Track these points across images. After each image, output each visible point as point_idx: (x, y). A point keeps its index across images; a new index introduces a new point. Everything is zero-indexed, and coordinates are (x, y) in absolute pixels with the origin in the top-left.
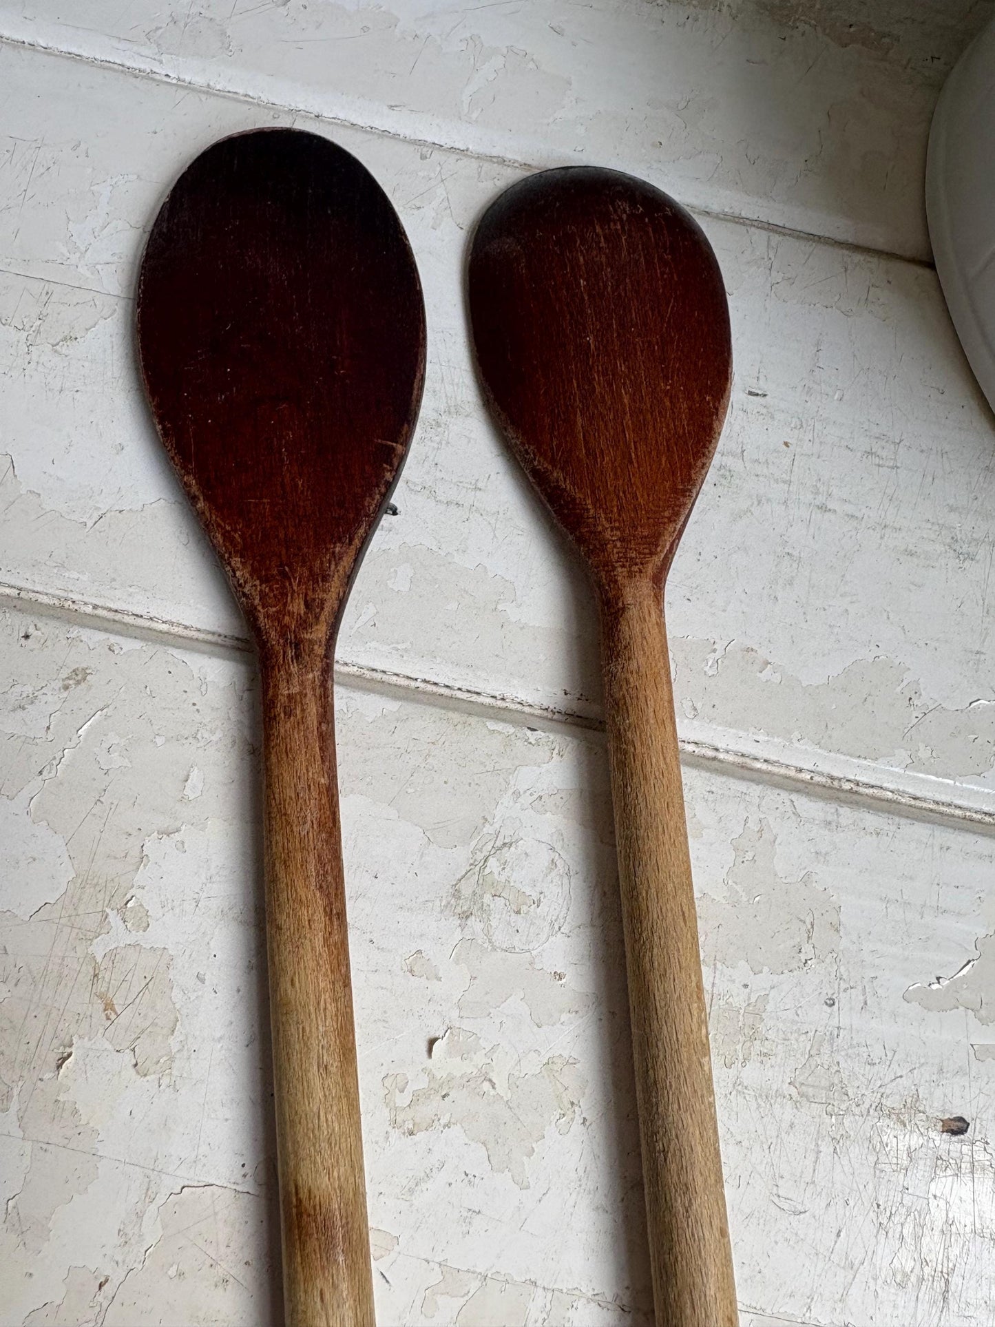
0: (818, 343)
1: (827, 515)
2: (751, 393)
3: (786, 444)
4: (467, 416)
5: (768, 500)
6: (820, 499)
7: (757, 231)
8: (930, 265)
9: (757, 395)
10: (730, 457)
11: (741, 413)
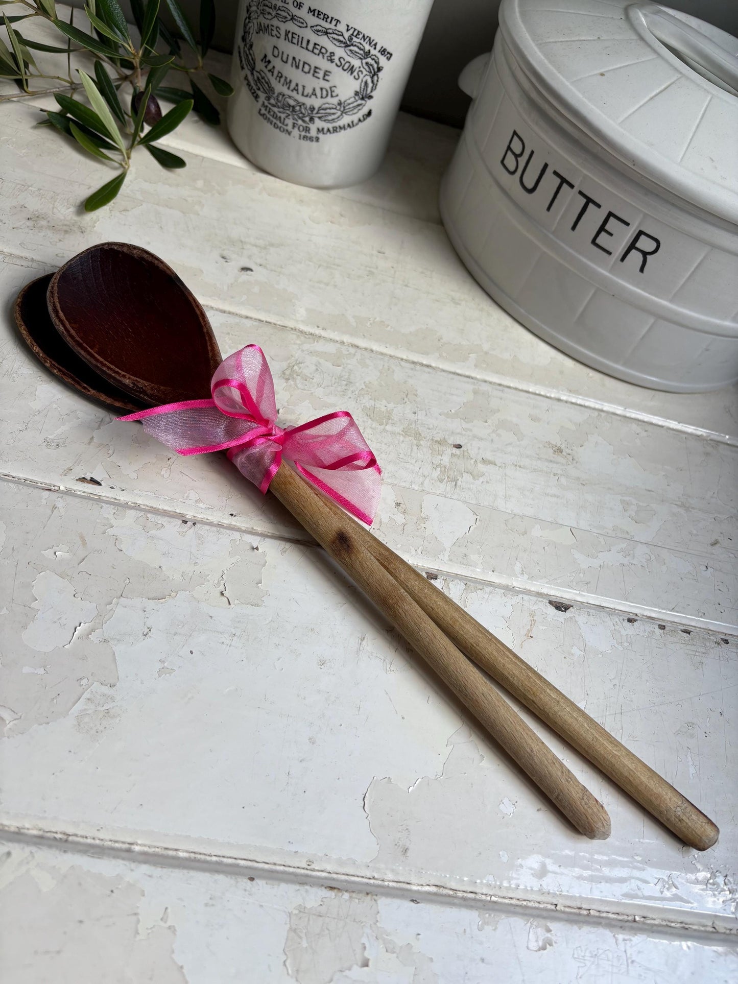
1: (408, 288)
2: (379, 252)
3: (392, 267)
4: (276, 247)
5: (387, 282)
6: (405, 283)
8: (442, 225)
9: (381, 253)
10: (373, 269)
11: (376, 257)
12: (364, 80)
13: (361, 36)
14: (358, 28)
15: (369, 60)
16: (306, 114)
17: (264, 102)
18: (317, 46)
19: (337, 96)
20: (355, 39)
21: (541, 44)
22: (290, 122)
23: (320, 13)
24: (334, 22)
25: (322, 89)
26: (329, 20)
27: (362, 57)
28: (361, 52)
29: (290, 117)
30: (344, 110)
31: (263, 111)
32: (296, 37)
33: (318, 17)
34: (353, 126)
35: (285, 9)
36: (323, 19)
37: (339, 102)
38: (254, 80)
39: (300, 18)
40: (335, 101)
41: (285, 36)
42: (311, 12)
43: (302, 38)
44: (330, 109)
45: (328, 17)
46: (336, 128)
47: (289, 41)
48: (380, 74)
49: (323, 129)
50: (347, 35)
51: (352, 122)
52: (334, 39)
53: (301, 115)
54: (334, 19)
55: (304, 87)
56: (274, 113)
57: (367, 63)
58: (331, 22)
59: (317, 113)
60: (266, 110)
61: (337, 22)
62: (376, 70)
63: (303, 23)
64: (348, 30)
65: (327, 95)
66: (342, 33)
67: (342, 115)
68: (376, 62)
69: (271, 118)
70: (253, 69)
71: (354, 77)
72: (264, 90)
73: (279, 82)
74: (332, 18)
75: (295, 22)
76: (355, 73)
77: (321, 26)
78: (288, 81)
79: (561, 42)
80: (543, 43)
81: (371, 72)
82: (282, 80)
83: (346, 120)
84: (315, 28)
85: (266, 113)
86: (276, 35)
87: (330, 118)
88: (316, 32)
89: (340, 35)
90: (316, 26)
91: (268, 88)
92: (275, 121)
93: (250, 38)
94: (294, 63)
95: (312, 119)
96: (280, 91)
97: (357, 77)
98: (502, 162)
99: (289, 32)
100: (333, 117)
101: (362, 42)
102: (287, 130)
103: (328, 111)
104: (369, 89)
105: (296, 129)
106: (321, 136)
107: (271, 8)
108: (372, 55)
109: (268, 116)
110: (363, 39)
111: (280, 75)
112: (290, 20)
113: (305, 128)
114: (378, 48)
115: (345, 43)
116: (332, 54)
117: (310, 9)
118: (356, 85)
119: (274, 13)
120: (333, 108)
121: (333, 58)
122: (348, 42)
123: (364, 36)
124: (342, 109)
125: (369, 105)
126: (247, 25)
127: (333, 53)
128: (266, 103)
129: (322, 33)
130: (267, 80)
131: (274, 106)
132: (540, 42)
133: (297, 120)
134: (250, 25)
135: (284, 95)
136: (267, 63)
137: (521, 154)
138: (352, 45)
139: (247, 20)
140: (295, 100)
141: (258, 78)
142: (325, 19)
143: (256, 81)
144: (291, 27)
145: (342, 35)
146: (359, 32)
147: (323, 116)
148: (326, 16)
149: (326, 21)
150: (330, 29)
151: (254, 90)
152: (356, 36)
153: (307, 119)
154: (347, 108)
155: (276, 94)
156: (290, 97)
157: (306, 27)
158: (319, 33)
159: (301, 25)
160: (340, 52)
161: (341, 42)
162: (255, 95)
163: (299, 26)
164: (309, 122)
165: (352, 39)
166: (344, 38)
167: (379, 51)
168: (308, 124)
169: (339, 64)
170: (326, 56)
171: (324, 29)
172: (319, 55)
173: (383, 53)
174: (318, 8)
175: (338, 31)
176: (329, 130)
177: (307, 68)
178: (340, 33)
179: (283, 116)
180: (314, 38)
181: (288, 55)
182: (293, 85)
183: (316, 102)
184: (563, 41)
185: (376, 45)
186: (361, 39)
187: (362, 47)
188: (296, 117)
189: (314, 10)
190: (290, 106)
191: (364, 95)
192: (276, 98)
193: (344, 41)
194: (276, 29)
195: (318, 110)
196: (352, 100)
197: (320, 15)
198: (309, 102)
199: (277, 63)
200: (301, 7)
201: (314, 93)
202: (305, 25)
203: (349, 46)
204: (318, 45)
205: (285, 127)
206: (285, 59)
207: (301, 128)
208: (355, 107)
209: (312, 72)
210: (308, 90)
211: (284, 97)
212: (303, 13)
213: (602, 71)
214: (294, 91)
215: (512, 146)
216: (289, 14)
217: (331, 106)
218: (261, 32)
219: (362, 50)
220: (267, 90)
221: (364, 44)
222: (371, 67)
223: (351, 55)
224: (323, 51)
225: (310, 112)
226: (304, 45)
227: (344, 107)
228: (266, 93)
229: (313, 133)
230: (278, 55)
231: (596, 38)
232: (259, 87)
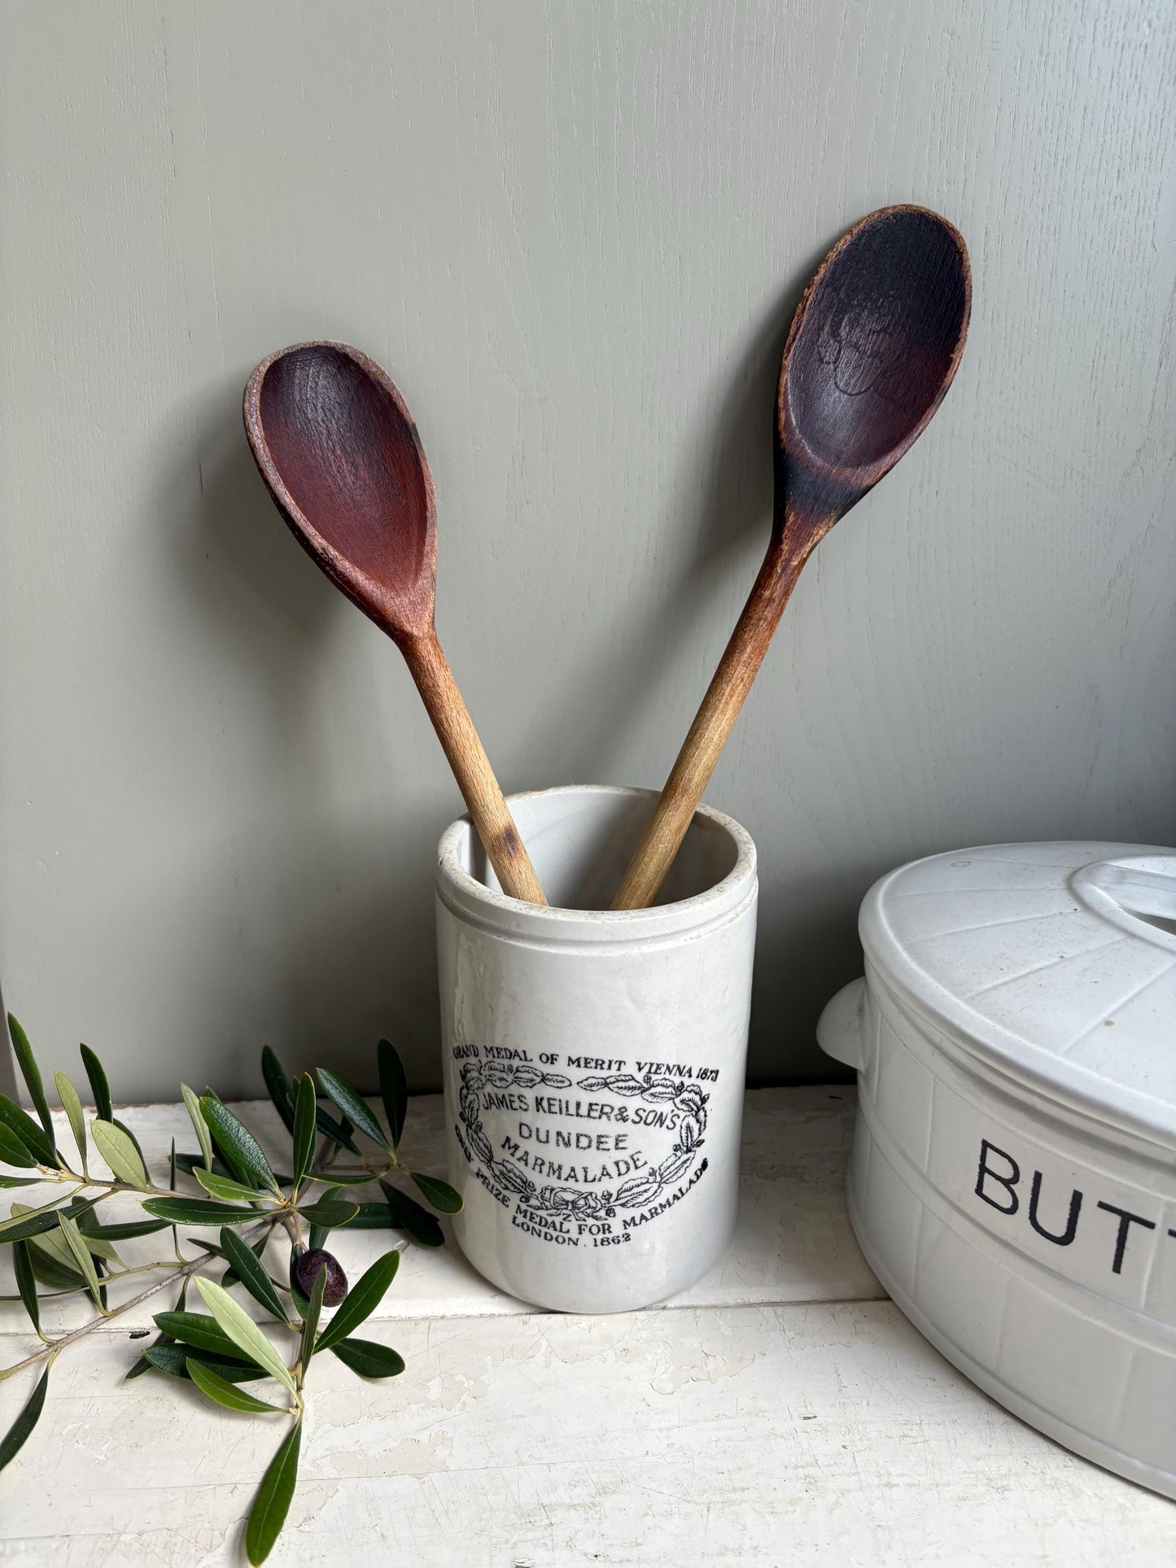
0: (836, 1371)
1: (894, 1489)
2: (805, 1418)
3: (844, 1447)
4: (613, 1493)
5: (849, 1491)
6: (884, 1480)
7: (766, 1308)
8: (889, 1299)
9: (810, 1418)
10: (809, 1468)
11: (803, 1434)
12: (684, 1125)
13: (663, 1069)
14: (656, 1061)
15: (685, 1095)
16: (599, 1206)
17: (519, 1207)
18: (594, 1107)
19: (646, 1163)
20: (654, 1077)
21: (973, 998)
22: (572, 1226)
23: (588, 1061)
24: (615, 1067)
25: (617, 1164)
26: (606, 1066)
27: (673, 1096)
28: (670, 1089)
29: (572, 1218)
30: (662, 1179)
31: (520, 1219)
32: (557, 1103)
33: (586, 1066)
34: (683, 1194)
35: (527, 1069)
36: (596, 1068)
37: (651, 1171)
38: (495, 1176)
39: (557, 1075)
40: (644, 1172)
41: (537, 1105)
42: (573, 1063)
43: (567, 1102)
44: (638, 1186)
45: (603, 1062)
46: (656, 1209)
47: (545, 1112)
48: (707, 1106)
49: (633, 1219)
50: (640, 1076)
51: (680, 1190)
52: (621, 1088)
53: (589, 1211)
54: (613, 1063)
55: (585, 1170)
56: (541, 1218)
57: (682, 1102)
58: (609, 1068)
59: (617, 1199)
60: (525, 1216)
61: (620, 1065)
62: (699, 1103)
63: (563, 1082)
64: (640, 1069)
65: (628, 1169)
66: (631, 1076)
67: (659, 1186)
68: (696, 1093)
69: (537, 1227)
70: (489, 1160)
71: (667, 1127)
72: (515, 1187)
73: (541, 1172)
74: (610, 1062)
75: (549, 1083)
76: (668, 1122)
77: (593, 1077)
78: (556, 1167)
79: (1004, 984)
80: (976, 995)
81: (693, 1109)
82: (545, 1169)
83: (669, 1191)
84: (586, 1083)
85: (527, 1221)
86: (520, 1107)
87: (641, 1199)
88: (589, 1088)
89: (630, 1080)
90: (587, 1079)
91: (521, 1184)
92: (544, 1230)
93: (474, 1116)
94: (561, 1139)
95: (610, 1212)
96: (545, 1185)
97: (671, 1125)
98: (979, 1190)
99: (542, 1099)
100: (646, 1195)
101: (667, 1076)
102: (570, 1239)
103: (635, 1190)
104: (695, 1133)
105: (586, 1233)
106: (631, 1230)
107: (503, 1071)
108: (688, 1086)
109: (531, 1224)
110: (667, 1072)
111: (539, 1162)
112: (540, 1082)
113: (601, 1227)
114: (695, 1073)
115: (639, 1088)
116: (623, 1110)
117: (570, 1059)
118: (673, 1137)
119: (510, 1078)
120: (642, 1184)
121: (625, 1114)
122: (645, 1085)
123: (668, 1068)
124: (658, 1179)
125: (700, 1153)
126: (466, 1097)
127: (624, 1107)
128: (524, 1207)
129: (599, 1087)
130: (518, 1173)
131: (539, 1208)
132: (969, 995)
133: (584, 1220)
134: (471, 1097)
135: (552, 1190)
136: (512, 1150)
137: (1016, 1178)
138: (653, 1086)
139: (465, 1091)
140: (574, 1192)
141: (502, 1173)
142: (599, 1067)
143: (498, 1177)
144: (547, 1092)
145: (633, 1079)
146: (658, 1065)
147: (628, 1201)
148: (600, 1062)
149: (602, 1068)
150: (612, 1077)
151: (497, 1190)
152: (656, 1073)
153: (602, 1213)
154: (665, 1174)
155: (539, 1191)
156: (564, 1190)
157: (570, 1085)
158: (593, 1088)
159: (560, 1085)
160: (634, 1103)
161: (633, 1088)
162: (501, 1197)
163: (558, 1087)
164: (607, 1217)
165: (650, 1078)
166: (636, 1081)
167: (698, 1077)
168: (606, 1219)
169: (637, 1119)
170: (612, 1116)
171: (600, 1081)
172: (600, 1117)
173: (704, 1076)
174: (583, 1055)
175: (625, 1076)
176: (643, 1217)
177: (584, 1142)
178: (627, 1078)
179: (558, 1220)
180: (586, 1098)
181: (548, 1132)
182: (565, 1172)
183: (612, 1185)
184: (1008, 982)
185: (690, 1071)
186: (665, 1073)
187: (669, 1083)
188: (580, 1215)
189: (578, 1060)
190: (567, 1203)
191: (689, 1145)
192: (539, 1196)
193: (638, 1085)
194: (519, 1098)
195: (618, 1195)
196: (673, 1158)
197: (589, 1063)
198: (598, 1189)
199: (531, 1146)
200: (554, 1061)
201: (605, 1173)
202: (567, 1083)
203: (649, 1089)
204: (597, 1104)
205: (566, 1236)
206: (543, 1137)
207: (595, 1230)
208: (678, 1169)
209: (594, 1144)
210: (594, 1172)
211: (554, 1192)
212: (560, 1068)
213: (1104, 1015)
214: (570, 1178)
215: (988, 1165)
216: (536, 1075)
217: (639, 1182)
218: (493, 1106)
219: (671, 1086)
220: (522, 1187)
221: (672, 1077)
222: (691, 1103)
223: (654, 1100)
224: (607, 1109)
225: (603, 1202)
226: (572, 1110)
227: (661, 1175)
228: (521, 1192)
229: (617, 1229)
230: (530, 1135)
231: (1057, 959)
232: (505, 1185)
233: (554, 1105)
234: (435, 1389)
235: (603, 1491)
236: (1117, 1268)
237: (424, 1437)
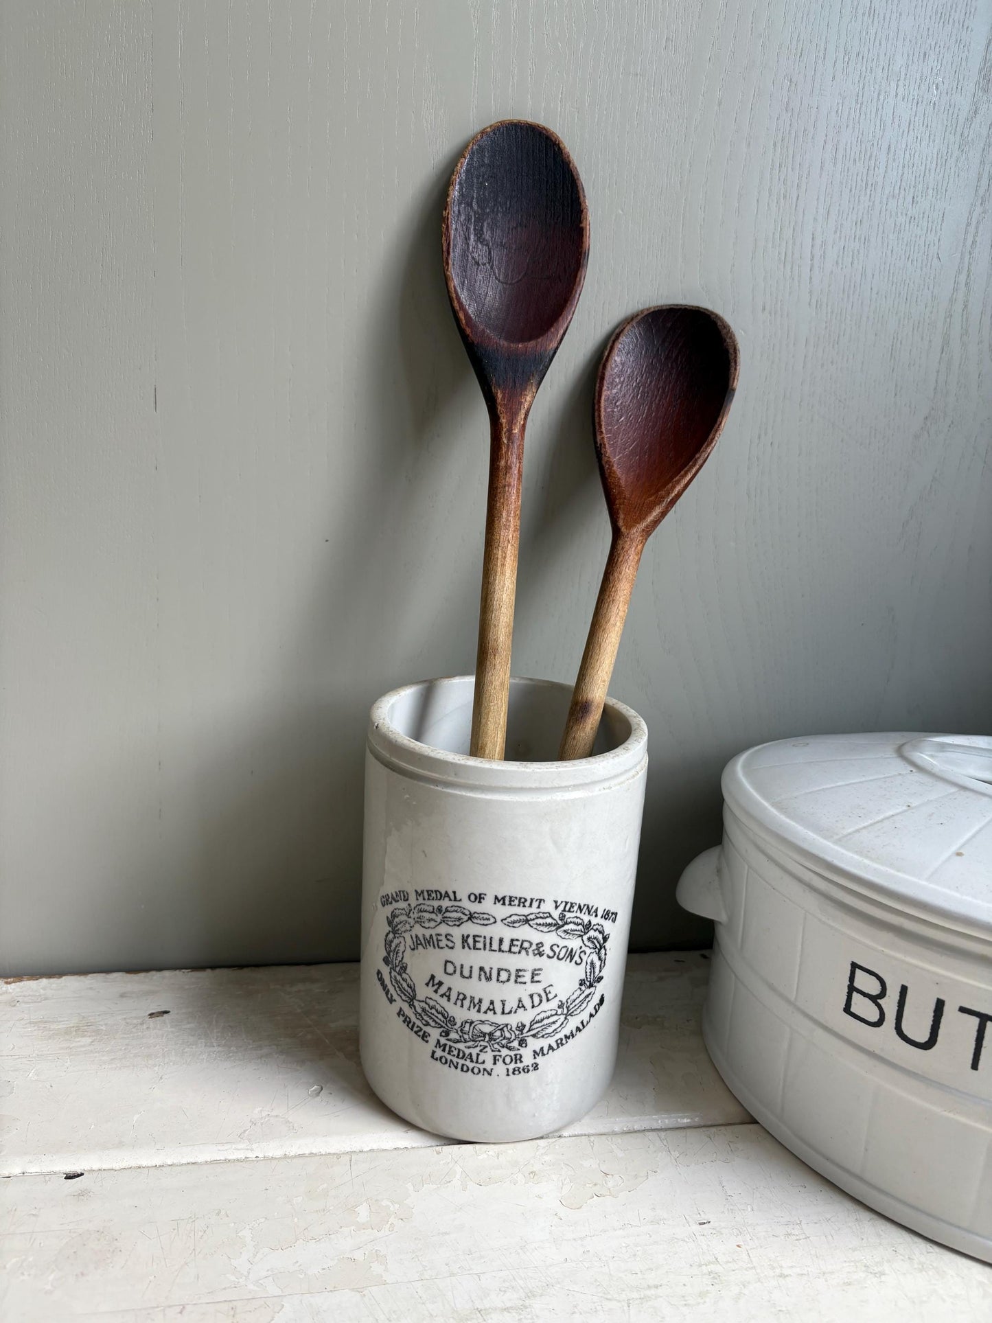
0: (721, 1184)
1: (788, 1279)
2: (700, 1224)
3: (738, 1246)
4: (541, 1296)
5: (749, 1283)
6: (778, 1271)
7: (650, 1133)
8: (755, 1121)
9: (705, 1223)
10: (712, 1265)
11: (702, 1237)
12: (589, 961)
13: (576, 908)
14: (570, 900)
15: (592, 933)
16: (513, 1037)
17: (438, 1041)
18: (515, 943)
19: (556, 996)
20: (568, 915)
21: (840, 840)
22: (487, 1057)
23: (513, 899)
24: (535, 904)
25: (531, 996)
26: (527, 904)
27: (583, 934)
28: (580, 927)
29: (488, 1049)
30: (568, 1011)
31: (439, 1053)
32: (482, 940)
33: (510, 904)
34: (584, 1027)
35: (456, 909)
36: (519, 905)
37: (560, 1004)
38: (416, 1013)
39: (484, 914)
40: (554, 1004)
41: (463, 942)
42: (499, 901)
43: (491, 938)
44: (548, 1017)
45: (526, 900)
46: (561, 1040)
47: (470, 948)
48: (607, 945)
49: (542, 1049)
50: (556, 914)
51: (582, 1023)
52: (540, 924)
53: (504, 1042)
54: (534, 901)
55: (503, 1002)
56: (459, 1050)
57: (589, 939)
58: (531, 905)
59: (529, 1030)
60: (444, 1050)
61: (540, 902)
62: (602, 942)
63: (488, 919)
64: (557, 907)
65: (541, 1001)
66: (549, 913)
67: (566, 1018)
68: (600, 932)
69: (455, 1060)
70: (411, 1000)
71: (576, 963)
72: (436, 1023)
73: (462, 1006)
74: (532, 900)
75: (475, 921)
76: (576, 958)
77: (516, 915)
78: (476, 1001)
79: (864, 828)
80: (843, 837)
81: (596, 947)
82: (467, 1003)
83: (574, 1022)
84: (509, 920)
85: (446, 1054)
86: (447, 946)
87: (550, 1030)
88: (511, 925)
89: (547, 917)
90: (510, 916)
91: (442, 1019)
92: (461, 1062)
93: (399, 959)
94: (483, 974)
95: (523, 1042)
96: (465, 1019)
97: (579, 961)
98: (847, 1009)
99: (468, 936)
100: (554, 1027)
101: (578, 914)
102: (485, 1070)
103: (546, 1022)
104: (597, 970)
105: (500, 1063)
106: (540, 1060)
107: (433, 912)
108: (594, 925)
109: (449, 1057)
110: (579, 911)
111: (461, 997)
112: (467, 921)
113: (514, 1057)
114: (600, 913)
115: (555, 925)
116: (540, 945)
117: (496, 898)
118: (580, 972)
119: (439, 918)
120: (552, 1015)
121: (541, 949)
122: (560, 923)
123: (580, 907)
124: (565, 1011)
125: (600, 988)
126: (392, 942)
127: (541, 943)
128: (443, 1041)
129: (520, 923)
130: (440, 1009)
131: (458, 1041)
132: (836, 837)
133: (499, 1051)
134: (396, 941)
135: (472, 1023)
136: (436, 987)
137: (883, 994)
138: (566, 923)
139: (391, 936)
140: (492, 1024)
141: (424, 1010)
142: (522, 905)
143: (420, 1015)
144: (470, 929)
145: (551, 916)
146: (572, 904)
147: (539, 1031)
148: (523, 900)
149: (524, 906)
150: (532, 914)
151: (418, 1027)
152: (569, 911)
153: (515, 1044)
154: (571, 1007)
155: (459, 1024)
156: (483, 1022)
157: (495, 922)
158: (515, 925)
159: (486, 922)
160: (550, 939)
161: (550, 925)
162: (421, 1033)
163: (483, 925)
164: (519, 1047)
165: (565, 916)
166: (553, 918)
167: (602, 917)
168: (519, 1050)
169: (551, 954)
170: (530, 951)
171: (522, 918)
172: (519, 953)
173: (607, 917)
174: (508, 894)
175: (544, 913)
176: (550, 1047)
177: (504, 976)
178: (545, 915)
179: (474, 1052)
180: (508, 934)
181: (471, 967)
182: (484, 1006)
183: (526, 1017)
184: (868, 826)
185: (596, 911)
186: (577, 912)
187: (580, 921)
188: (496, 1046)
189: (504, 898)
190: (484, 1035)
191: (590, 982)
192: (459, 1030)
193: (554, 922)
194: (446, 936)
195: (531, 1026)
196: (579, 992)
197: (513, 901)
198: (513, 1020)
199: (456, 984)
200: (482, 900)
201: (521, 1005)
202: (492, 920)
203: (563, 926)
204: (517, 940)
205: (481, 1067)
206: (466, 973)
207: (508, 1060)
208: (582, 1002)
209: (513, 978)
210: (511, 1004)
211: (473, 1025)
212: (487, 906)
213: (954, 848)
214: (488, 1011)
215: (857, 984)
216: (464, 914)
217: (549, 1013)
218: (420, 947)
219: (581, 924)
220: (443, 1022)
221: (582, 916)
222: (595, 941)
223: (567, 937)
224: (526, 945)
225: (517, 1033)
226: (495, 946)
227: (568, 1008)
228: (442, 1027)
229: (528, 1060)
230: (455, 971)
231: (905, 808)
232: (426, 1021)
233: (479, 942)
234: (363, 1213)
235: (531, 1295)
236: (975, 1066)
237: (358, 1255)
